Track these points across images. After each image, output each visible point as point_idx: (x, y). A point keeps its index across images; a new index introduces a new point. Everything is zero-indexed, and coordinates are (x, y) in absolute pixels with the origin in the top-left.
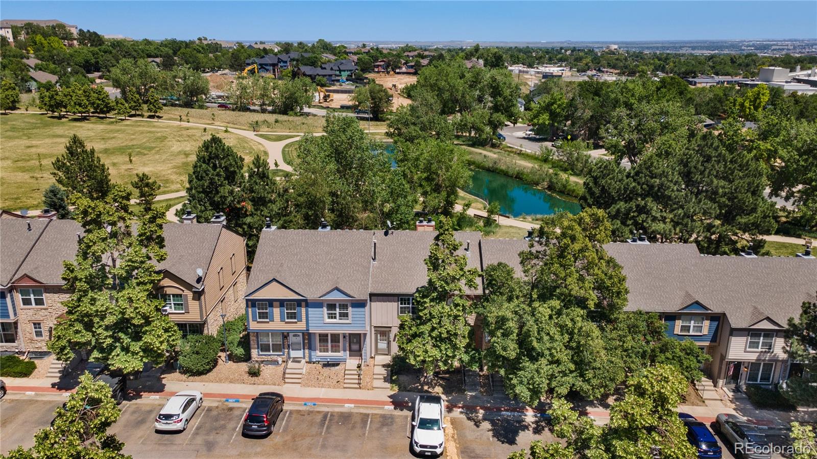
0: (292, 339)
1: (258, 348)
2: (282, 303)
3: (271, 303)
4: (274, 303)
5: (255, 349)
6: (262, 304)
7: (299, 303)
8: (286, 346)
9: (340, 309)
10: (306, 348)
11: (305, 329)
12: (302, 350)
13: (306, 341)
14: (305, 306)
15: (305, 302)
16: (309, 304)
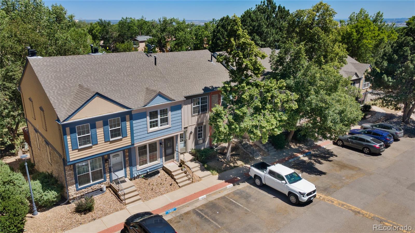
0: (113, 160)
1: (76, 183)
2: (105, 120)
3: (92, 123)
4: (97, 123)
5: (72, 185)
6: (83, 127)
7: (122, 117)
8: (107, 170)
9: (161, 116)
10: (127, 165)
11: (130, 144)
12: (124, 169)
13: (127, 159)
14: (129, 120)
15: (129, 115)
16: (133, 116)
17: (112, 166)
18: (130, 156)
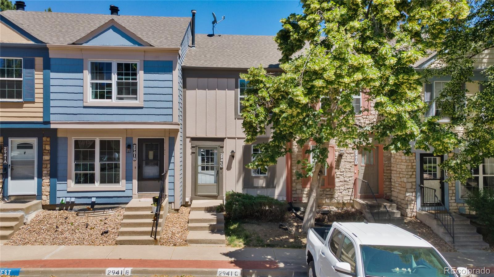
7: (27, 58)
9: (120, 77)
10: (45, 172)
11: (41, 120)
12: (36, 179)
13: (46, 158)
14: (42, 67)
15: (42, 59)
16: (52, 62)
17: (10, 163)
18: (54, 153)
